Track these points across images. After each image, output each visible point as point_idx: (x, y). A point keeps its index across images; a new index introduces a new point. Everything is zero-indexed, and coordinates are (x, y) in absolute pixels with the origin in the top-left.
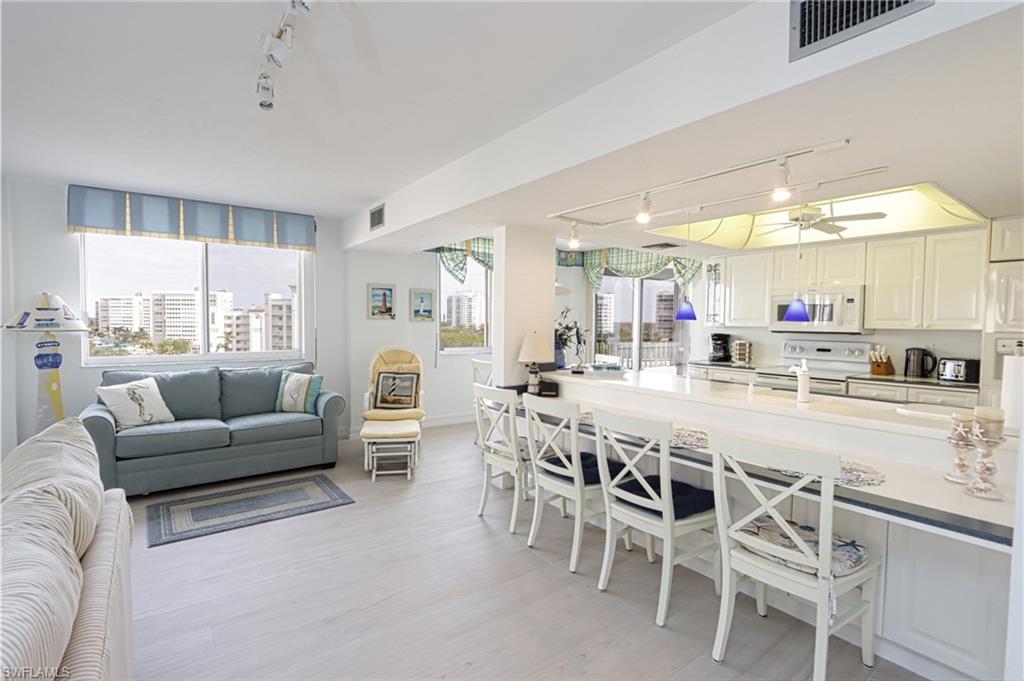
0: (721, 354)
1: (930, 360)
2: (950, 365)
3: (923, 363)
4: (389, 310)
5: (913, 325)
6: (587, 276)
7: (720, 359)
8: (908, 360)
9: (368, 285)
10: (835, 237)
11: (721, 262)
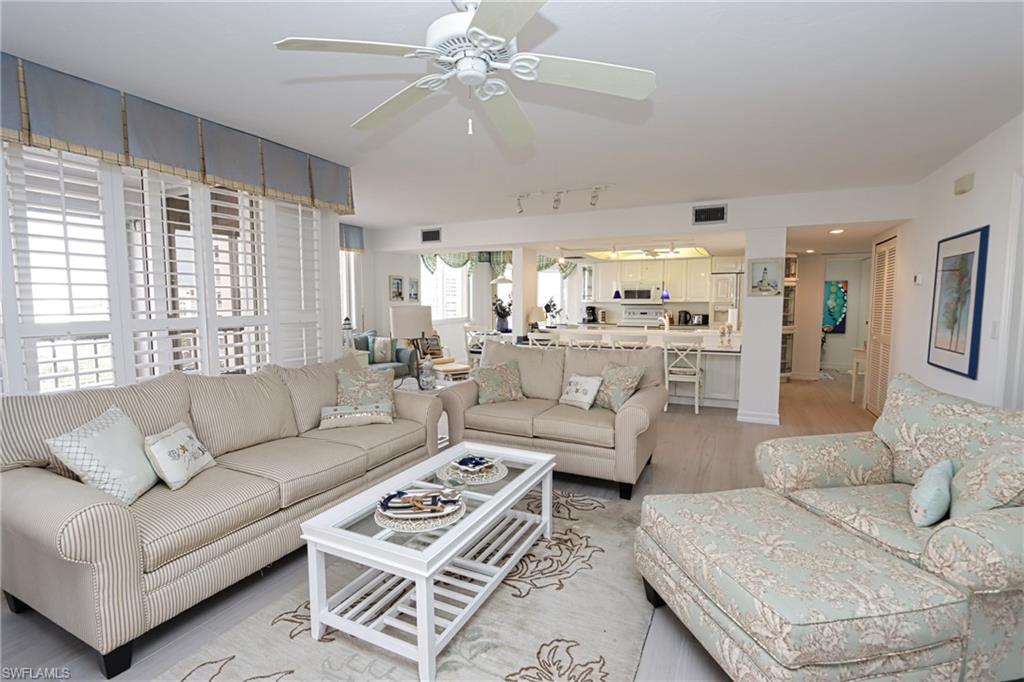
0: (592, 318)
1: (688, 316)
2: (696, 317)
3: (686, 317)
4: (400, 294)
5: (682, 300)
6: (493, 269)
7: (590, 321)
8: (680, 316)
9: (390, 277)
10: (650, 257)
11: (593, 266)
